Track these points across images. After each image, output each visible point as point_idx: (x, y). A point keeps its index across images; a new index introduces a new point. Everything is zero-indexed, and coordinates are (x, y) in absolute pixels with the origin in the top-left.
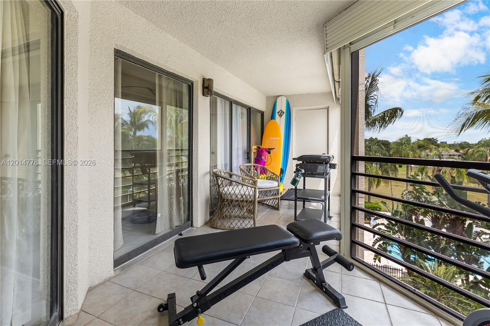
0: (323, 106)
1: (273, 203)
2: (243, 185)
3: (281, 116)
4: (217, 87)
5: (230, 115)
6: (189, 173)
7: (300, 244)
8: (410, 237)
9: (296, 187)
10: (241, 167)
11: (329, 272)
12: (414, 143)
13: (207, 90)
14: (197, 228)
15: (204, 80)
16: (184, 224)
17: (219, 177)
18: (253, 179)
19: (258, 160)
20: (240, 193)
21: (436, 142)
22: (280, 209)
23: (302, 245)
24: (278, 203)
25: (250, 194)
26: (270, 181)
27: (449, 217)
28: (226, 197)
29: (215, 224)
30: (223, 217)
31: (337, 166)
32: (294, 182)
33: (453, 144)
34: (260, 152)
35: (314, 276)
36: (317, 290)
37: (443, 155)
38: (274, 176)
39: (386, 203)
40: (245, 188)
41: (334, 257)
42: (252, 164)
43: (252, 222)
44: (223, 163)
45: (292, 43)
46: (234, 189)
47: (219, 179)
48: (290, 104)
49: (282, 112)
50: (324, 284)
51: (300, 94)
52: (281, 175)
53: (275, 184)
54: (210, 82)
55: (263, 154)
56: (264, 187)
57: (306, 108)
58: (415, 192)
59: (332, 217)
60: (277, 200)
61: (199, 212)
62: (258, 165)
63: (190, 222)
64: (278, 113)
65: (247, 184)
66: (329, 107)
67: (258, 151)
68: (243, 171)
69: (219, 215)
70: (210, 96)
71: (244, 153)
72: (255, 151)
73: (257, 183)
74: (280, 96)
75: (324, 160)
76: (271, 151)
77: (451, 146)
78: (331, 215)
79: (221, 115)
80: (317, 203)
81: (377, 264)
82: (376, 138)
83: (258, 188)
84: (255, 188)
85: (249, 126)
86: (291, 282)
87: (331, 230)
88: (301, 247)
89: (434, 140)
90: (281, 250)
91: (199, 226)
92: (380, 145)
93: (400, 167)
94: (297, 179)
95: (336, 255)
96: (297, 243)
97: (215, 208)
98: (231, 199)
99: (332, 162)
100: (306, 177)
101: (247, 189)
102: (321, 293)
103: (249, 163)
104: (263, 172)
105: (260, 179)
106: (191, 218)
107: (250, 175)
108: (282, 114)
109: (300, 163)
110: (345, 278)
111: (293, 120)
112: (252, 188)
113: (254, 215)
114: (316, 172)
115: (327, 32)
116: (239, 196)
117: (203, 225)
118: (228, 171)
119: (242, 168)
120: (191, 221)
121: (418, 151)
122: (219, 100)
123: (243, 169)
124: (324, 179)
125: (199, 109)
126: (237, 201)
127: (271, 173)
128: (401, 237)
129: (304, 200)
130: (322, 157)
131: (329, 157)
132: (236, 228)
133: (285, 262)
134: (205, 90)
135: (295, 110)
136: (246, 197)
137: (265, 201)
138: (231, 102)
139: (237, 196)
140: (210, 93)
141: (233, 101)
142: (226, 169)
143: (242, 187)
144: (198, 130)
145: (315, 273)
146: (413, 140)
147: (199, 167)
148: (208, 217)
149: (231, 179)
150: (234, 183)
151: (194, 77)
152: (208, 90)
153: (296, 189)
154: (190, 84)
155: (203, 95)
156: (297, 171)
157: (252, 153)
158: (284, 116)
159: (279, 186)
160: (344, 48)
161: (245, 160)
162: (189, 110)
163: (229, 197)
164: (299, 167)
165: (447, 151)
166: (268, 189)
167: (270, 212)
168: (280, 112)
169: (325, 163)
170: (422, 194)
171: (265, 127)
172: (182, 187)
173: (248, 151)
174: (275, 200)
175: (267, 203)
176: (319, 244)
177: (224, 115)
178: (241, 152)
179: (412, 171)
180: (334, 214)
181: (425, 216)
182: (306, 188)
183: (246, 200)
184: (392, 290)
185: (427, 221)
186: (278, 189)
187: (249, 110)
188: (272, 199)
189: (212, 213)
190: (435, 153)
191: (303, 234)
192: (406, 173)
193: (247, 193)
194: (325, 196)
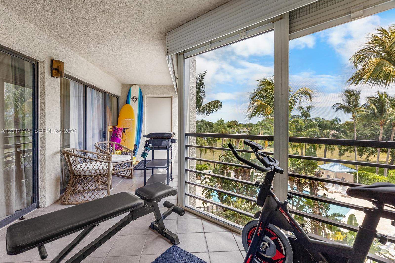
0: (168, 96)
1: (127, 173)
2: (97, 161)
3: (134, 101)
4: (68, 69)
5: (85, 98)
6: (34, 154)
7: (145, 204)
8: (224, 185)
9: (145, 159)
10: (96, 144)
11: (169, 220)
12: (225, 124)
13: (56, 71)
14: (44, 208)
15: (52, 61)
16: (27, 206)
17: (70, 155)
18: (108, 155)
19: (114, 138)
20: (94, 169)
21: (237, 123)
22: (133, 178)
23: (147, 205)
24: (132, 173)
25: (104, 168)
26: (125, 155)
27: (243, 169)
28: (79, 173)
29: (67, 200)
30: (76, 193)
31: (177, 141)
32: (144, 155)
33: (245, 124)
34: (115, 131)
35: (157, 226)
36: (159, 236)
37: (240, 131)
38: (128, 151)
39: (209, 164)
40: (99, 163)
41: (172, 208)
42: (108, 142)
43: (106, 193)
44: (77, 142)
45: (141, 42)
46: (88, 165)
47: (71, 157)
48: (142, 92)
49: (136, 98)
50: (164, 230)
51: (151, 85)
52: (135, 150)
53: (128, 157)
54: (60, 65)
55: (118, 133)
56: (118, 161)
57: (155, 96)
58: (226, 155)
59: (174, 178)
60: (131, 171)
61: (46, 192)
62: (113, 142)
63: (35, 204)
64: (132, 98)
65: (102, 160)
66: (172, 96)
67: (114, 130)
68: (98, 148)
69: (72, 191)
70: (60, 78)
71: (100, 132)
72: (111, 130)
73: (111, 158)
74: (134, 85)
75: (167, 136)
76: (126, 130)
77: (244, 126)
78: (172, 177)
79: (74, 97)
80: (163, 169)
81: (205, 206)
82: (205, 120)
83: (113, 162)
84: (109, 163)
85: (105, 109)
86: (139, 235)
87: (169, 189)
88: (146, 206)
89: (236, 122)
90: (129, 212)
91: (47, 205)
92: (206, 125)
93: (219, 139)
94: (146, 152)
95: (173, 206)
96: (142, 204)
97: (67, 186)
98: (85, 174)
99: (174, 138)
100: (154, 151)
101: (101, 164)
102: (162, 238)
103: (105, 141)
104: (118, 148)
105: (115, 154)
106: (36, 200)
107: (105, 152)
108: (136, 99)
109: (149, 140)
110: (180, 222)
111: (145, 105)
112: (106, 163)
113: (108, 187)
114: (161, 146)
115: (168, 40)
116: (93, 172)
117: (52, 204)
118: (83, 149)
119: (97, 146)
120: (36, 202)
121: (228, 129)
122: (71, 83)
123: (99, 147)
124: (167, 151)
125: (46, 90)
126: (91, 176)
127: (125, 149)
128: (218, 185)
129: (153, 169)
130: (165, 134)
131: (170, 134)
132: (90, 200)
133: (133, 221)
134: (54, 71)
135: (146, 97)
136: (100, 171)
137: (120, 173)
138: (86, 86)
139: (90, 172)
140: (59, 75)
141: (88, 85)
142: (80, 148)
143: (96, 163)
144: (45, 110)
145: (157, 224)
146: (225, 122)
147: (46, 148)
148: (59, 195)
149: (85, 157)
150: (88, 160)
151: (39, 57)
152: (58, 72)
153: (145, 160)
154: (34, 63)
155: (52, 75)
156: (147, 145)
157: (108, 132)
158: (137, 102)
159: (132, 159)
160: (180, 55)
161: (101, 139)
162: (33, 89)
163: (82, 173)
164: (148, 142)
165: (242, 129)
166: (122, 163)
167: (124, 181)
168: (134, 98)
169: (168, 139)
170: (230, 156)
171: (121, 110)
172: (24, 170)
173: (104, 131)
174: (128, 171)
175: (122, 174)
176: (160, 201)
177: (78, 97)
178: (96, 132)
179: (225, 142)
180: (176, 176)
181: (231, 170)
182: (154, 159)
183: (100, 174)
184: (209, 222)
185: (232, 172)
186: (131, 162)
187: (105, 94)
188: (126, 170)
189: (63, 191)
190: (237, 130)
191: (148, 196)
192: (221, 143)
193: (101, 168)
194: (168, 164)
